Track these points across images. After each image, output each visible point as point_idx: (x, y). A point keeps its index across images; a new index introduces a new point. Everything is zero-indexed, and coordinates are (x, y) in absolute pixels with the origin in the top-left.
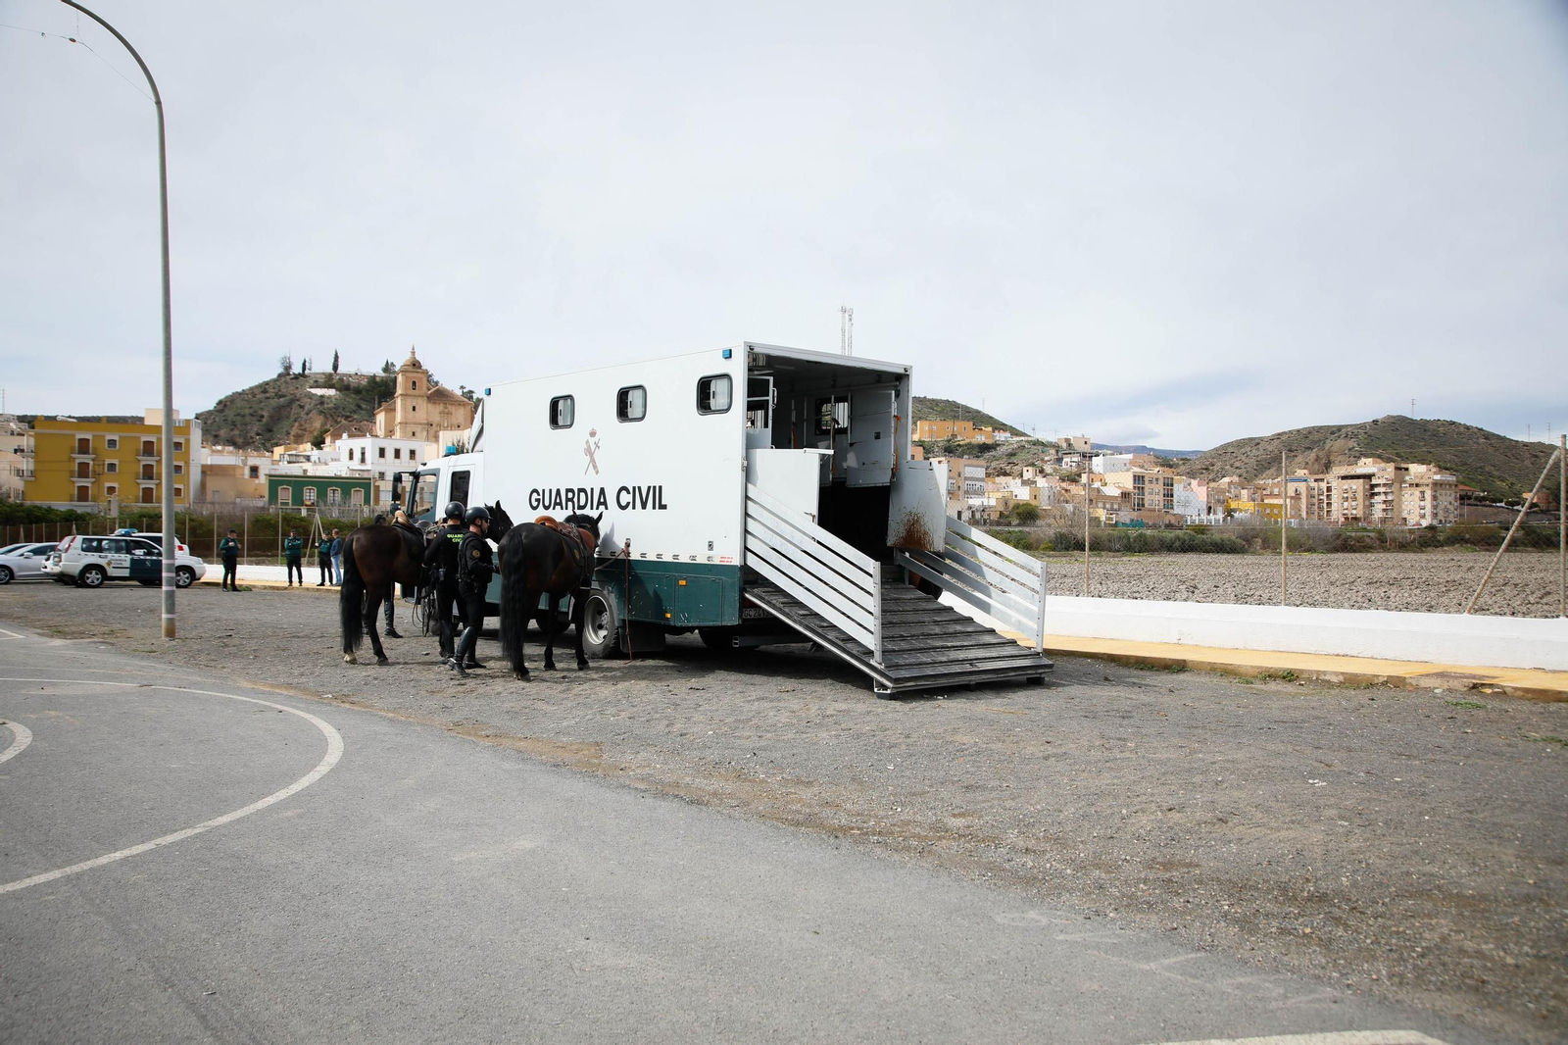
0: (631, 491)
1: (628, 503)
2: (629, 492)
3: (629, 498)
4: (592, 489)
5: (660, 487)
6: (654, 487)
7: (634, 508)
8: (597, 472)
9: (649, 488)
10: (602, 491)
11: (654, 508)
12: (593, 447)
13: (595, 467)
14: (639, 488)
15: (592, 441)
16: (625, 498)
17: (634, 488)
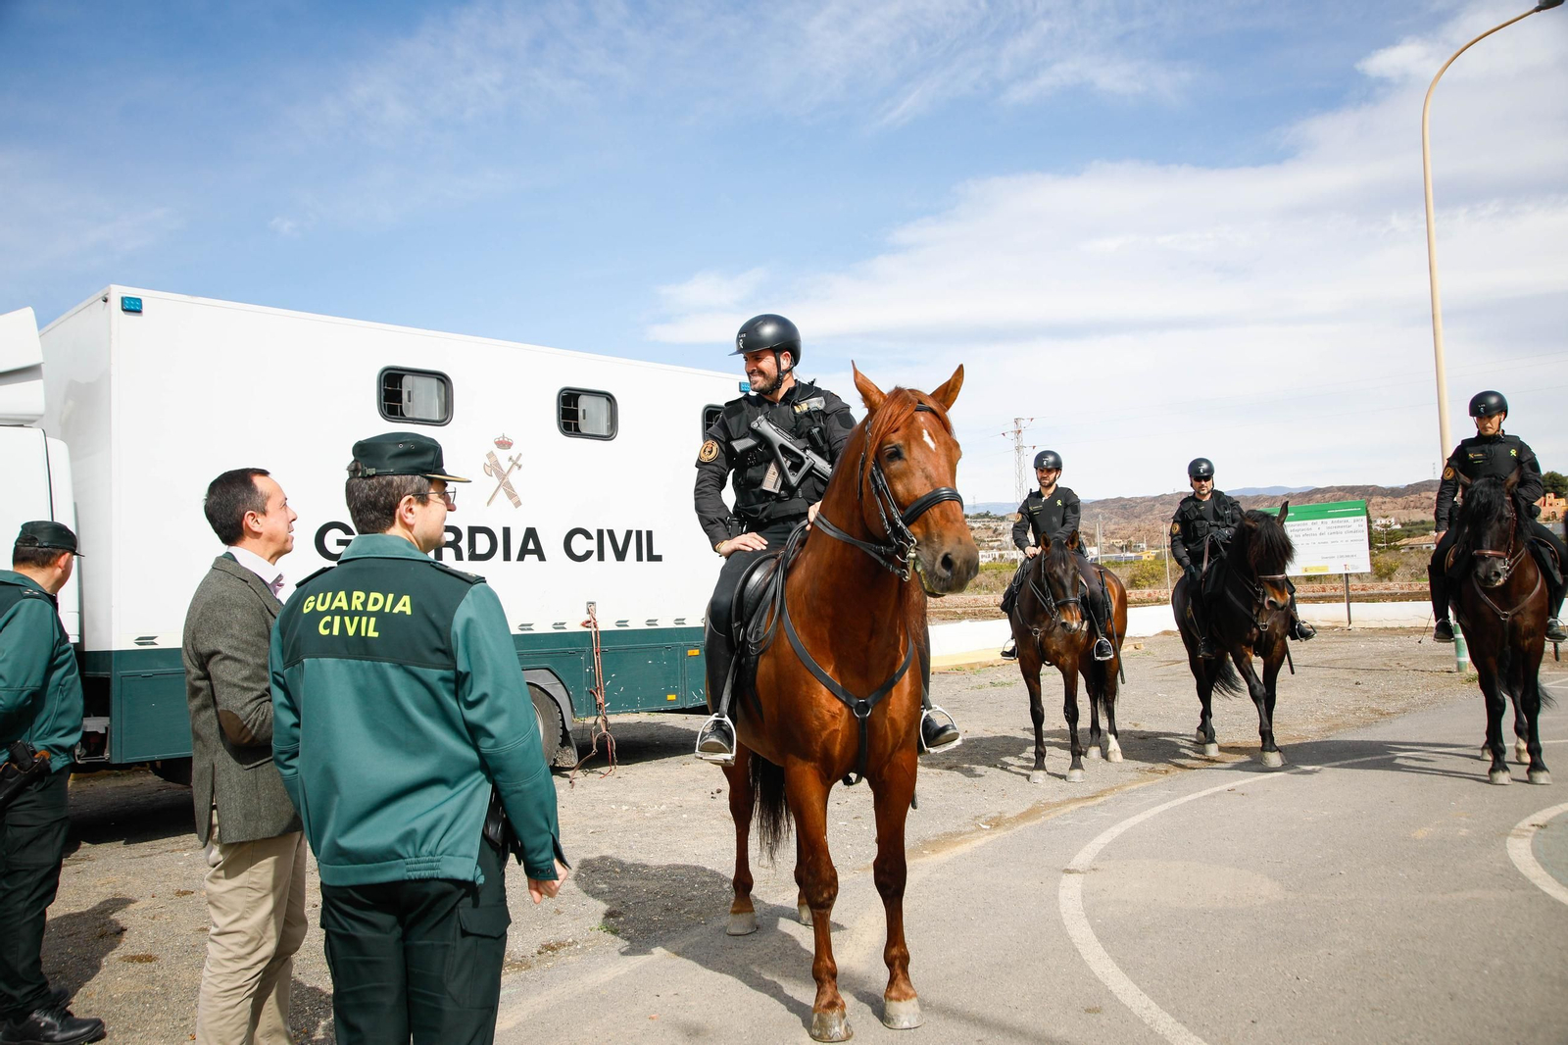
0: (595, 535)
1: (589, 554)
2: (588, 536)
3: (593, 545)
4: (507, 531)
5: (649, 534)
6: (639, 533)
7: (601, 557)
8: (518, 504)
9: (629, 534)
10: (531, 533)
11: (639, 558)
12: (505, 465)
13: (511, 495)
14: (611, 533)
15: (502, 456)
16: (580, 545)
17: (600, 533)
